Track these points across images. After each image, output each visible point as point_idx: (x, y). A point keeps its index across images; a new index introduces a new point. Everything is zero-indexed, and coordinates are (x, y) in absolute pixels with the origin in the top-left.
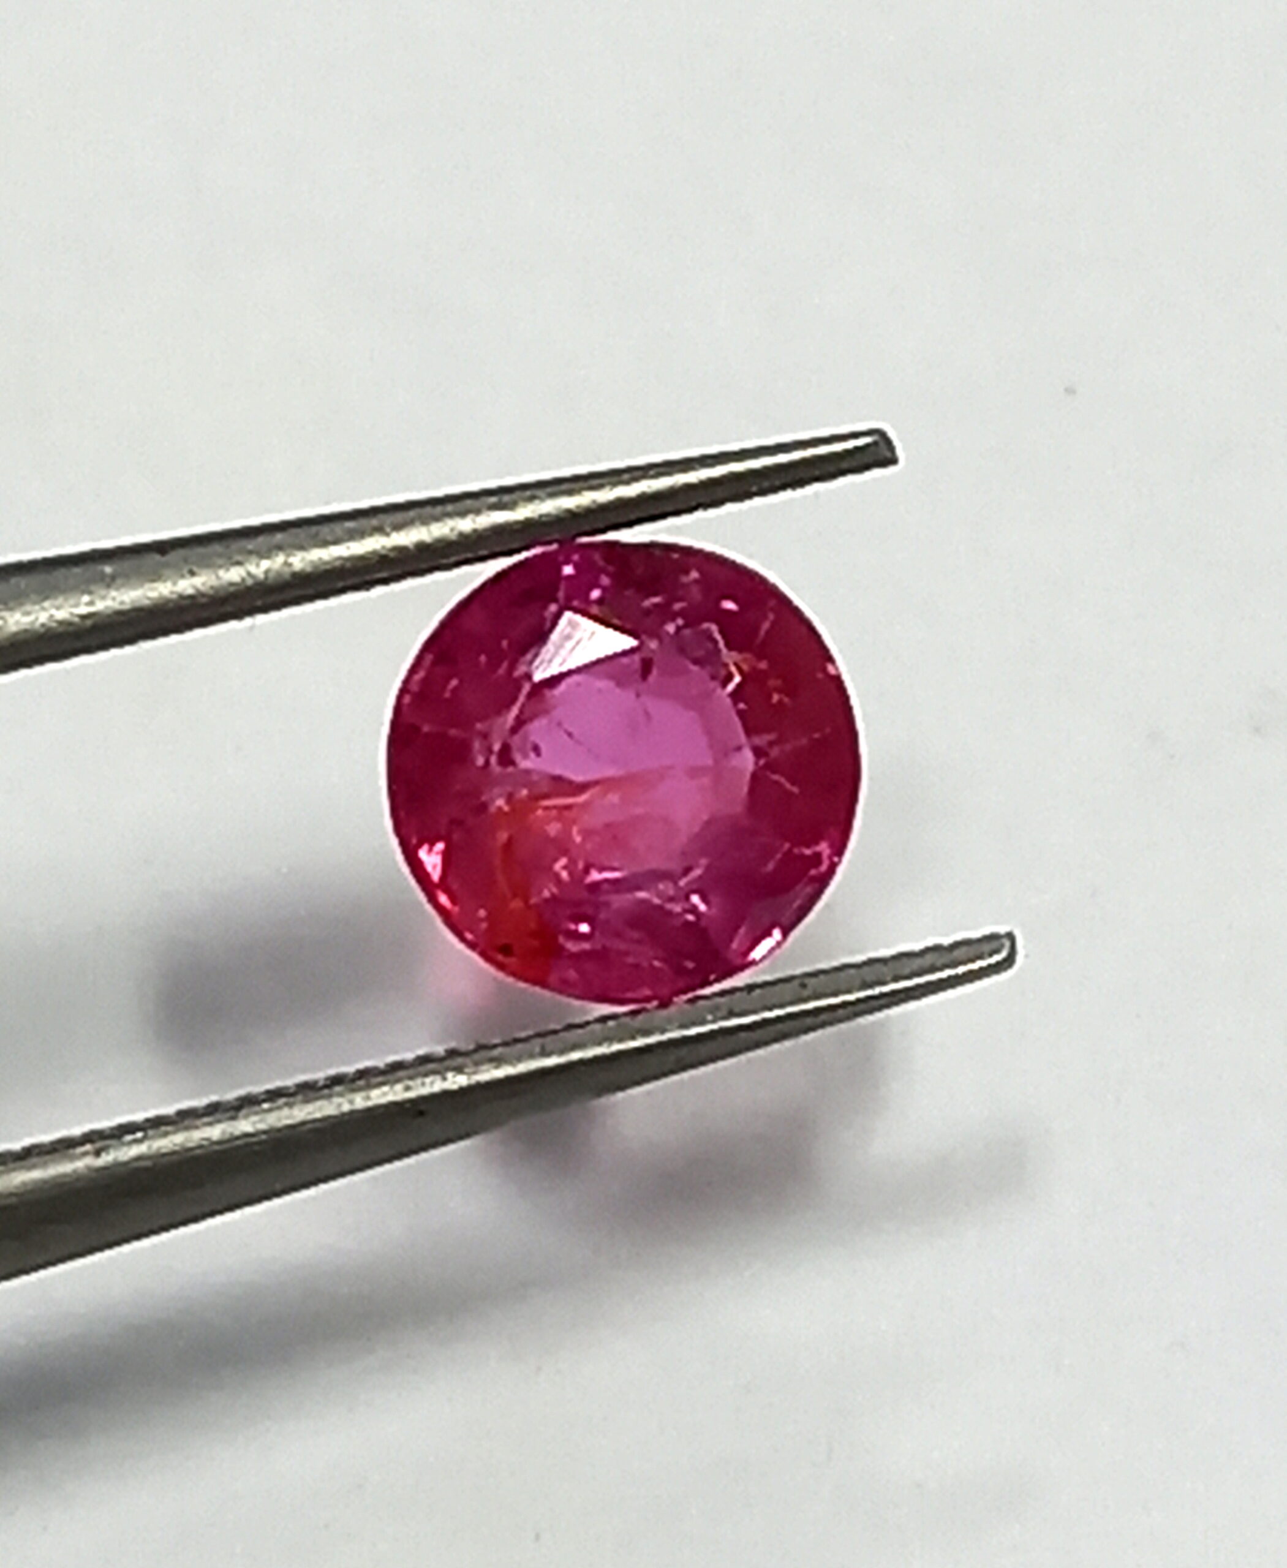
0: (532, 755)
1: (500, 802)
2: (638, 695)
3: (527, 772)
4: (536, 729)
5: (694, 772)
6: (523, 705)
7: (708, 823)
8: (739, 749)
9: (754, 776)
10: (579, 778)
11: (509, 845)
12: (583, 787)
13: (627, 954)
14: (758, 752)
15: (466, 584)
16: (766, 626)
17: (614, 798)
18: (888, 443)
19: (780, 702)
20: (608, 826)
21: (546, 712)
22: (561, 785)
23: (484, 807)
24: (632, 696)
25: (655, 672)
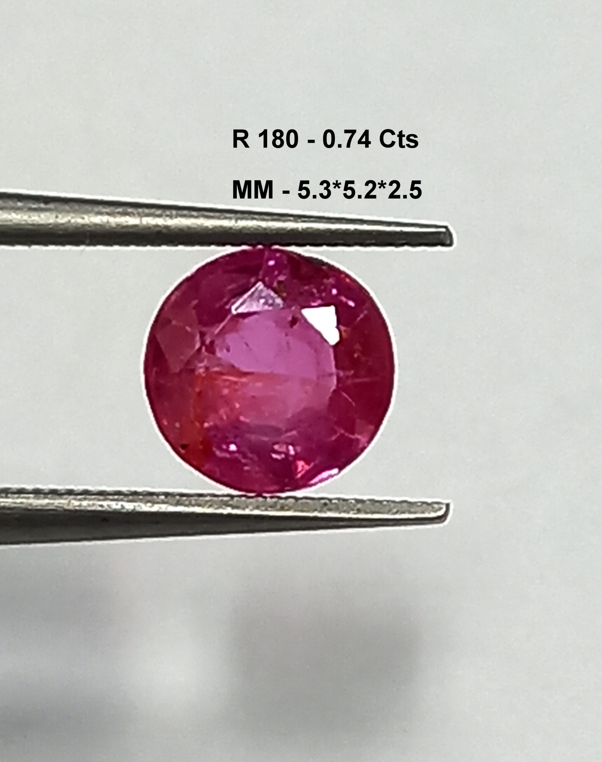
0: (225, 351)
1: (201, 371)
2: (287, 335)
3: (219, 359)
4: (231, 338)
5: (304, 382)
6: (226, 324)
7: (305, 409)
8: (331, 375)
9: (334, 391)
10: (245, 369)
11: (199, 394)
12: (246, 374)
13: (246, 465)
14: (339, 379)
15: (213, 255)
16: (362, 316)
17: (259, 384)
18: (450, 235)
19: (358, 357)
20: (253, 397)
21: (237, 331)
22: (234, 371)
23: (193, 371)
24: (283, 335)
25: (298, 324)
